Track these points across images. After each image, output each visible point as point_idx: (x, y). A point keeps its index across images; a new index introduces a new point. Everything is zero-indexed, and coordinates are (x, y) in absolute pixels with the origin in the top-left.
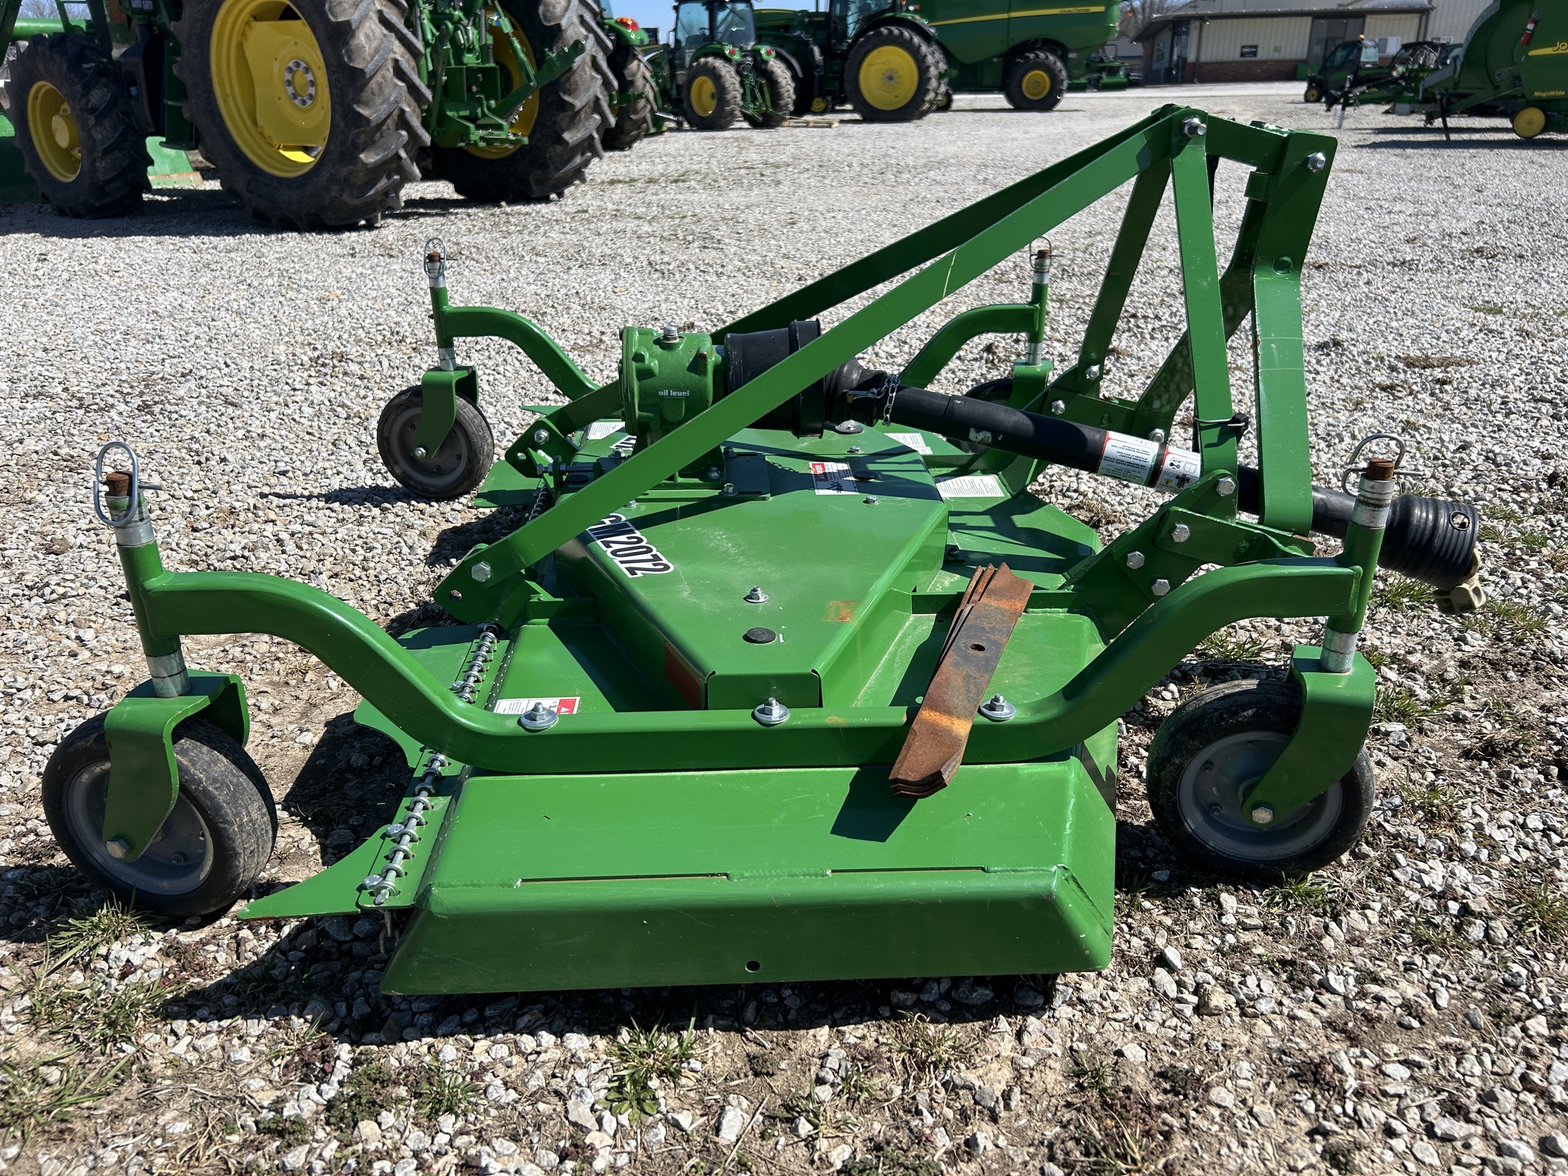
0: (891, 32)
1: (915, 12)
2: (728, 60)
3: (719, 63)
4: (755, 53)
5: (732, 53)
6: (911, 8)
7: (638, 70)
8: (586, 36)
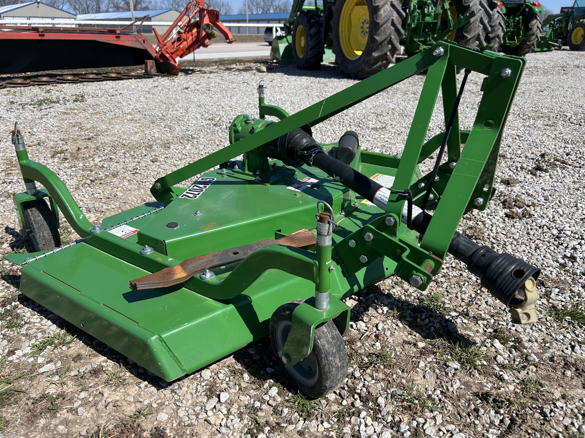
7: (536, 24)
8: (481, 10)
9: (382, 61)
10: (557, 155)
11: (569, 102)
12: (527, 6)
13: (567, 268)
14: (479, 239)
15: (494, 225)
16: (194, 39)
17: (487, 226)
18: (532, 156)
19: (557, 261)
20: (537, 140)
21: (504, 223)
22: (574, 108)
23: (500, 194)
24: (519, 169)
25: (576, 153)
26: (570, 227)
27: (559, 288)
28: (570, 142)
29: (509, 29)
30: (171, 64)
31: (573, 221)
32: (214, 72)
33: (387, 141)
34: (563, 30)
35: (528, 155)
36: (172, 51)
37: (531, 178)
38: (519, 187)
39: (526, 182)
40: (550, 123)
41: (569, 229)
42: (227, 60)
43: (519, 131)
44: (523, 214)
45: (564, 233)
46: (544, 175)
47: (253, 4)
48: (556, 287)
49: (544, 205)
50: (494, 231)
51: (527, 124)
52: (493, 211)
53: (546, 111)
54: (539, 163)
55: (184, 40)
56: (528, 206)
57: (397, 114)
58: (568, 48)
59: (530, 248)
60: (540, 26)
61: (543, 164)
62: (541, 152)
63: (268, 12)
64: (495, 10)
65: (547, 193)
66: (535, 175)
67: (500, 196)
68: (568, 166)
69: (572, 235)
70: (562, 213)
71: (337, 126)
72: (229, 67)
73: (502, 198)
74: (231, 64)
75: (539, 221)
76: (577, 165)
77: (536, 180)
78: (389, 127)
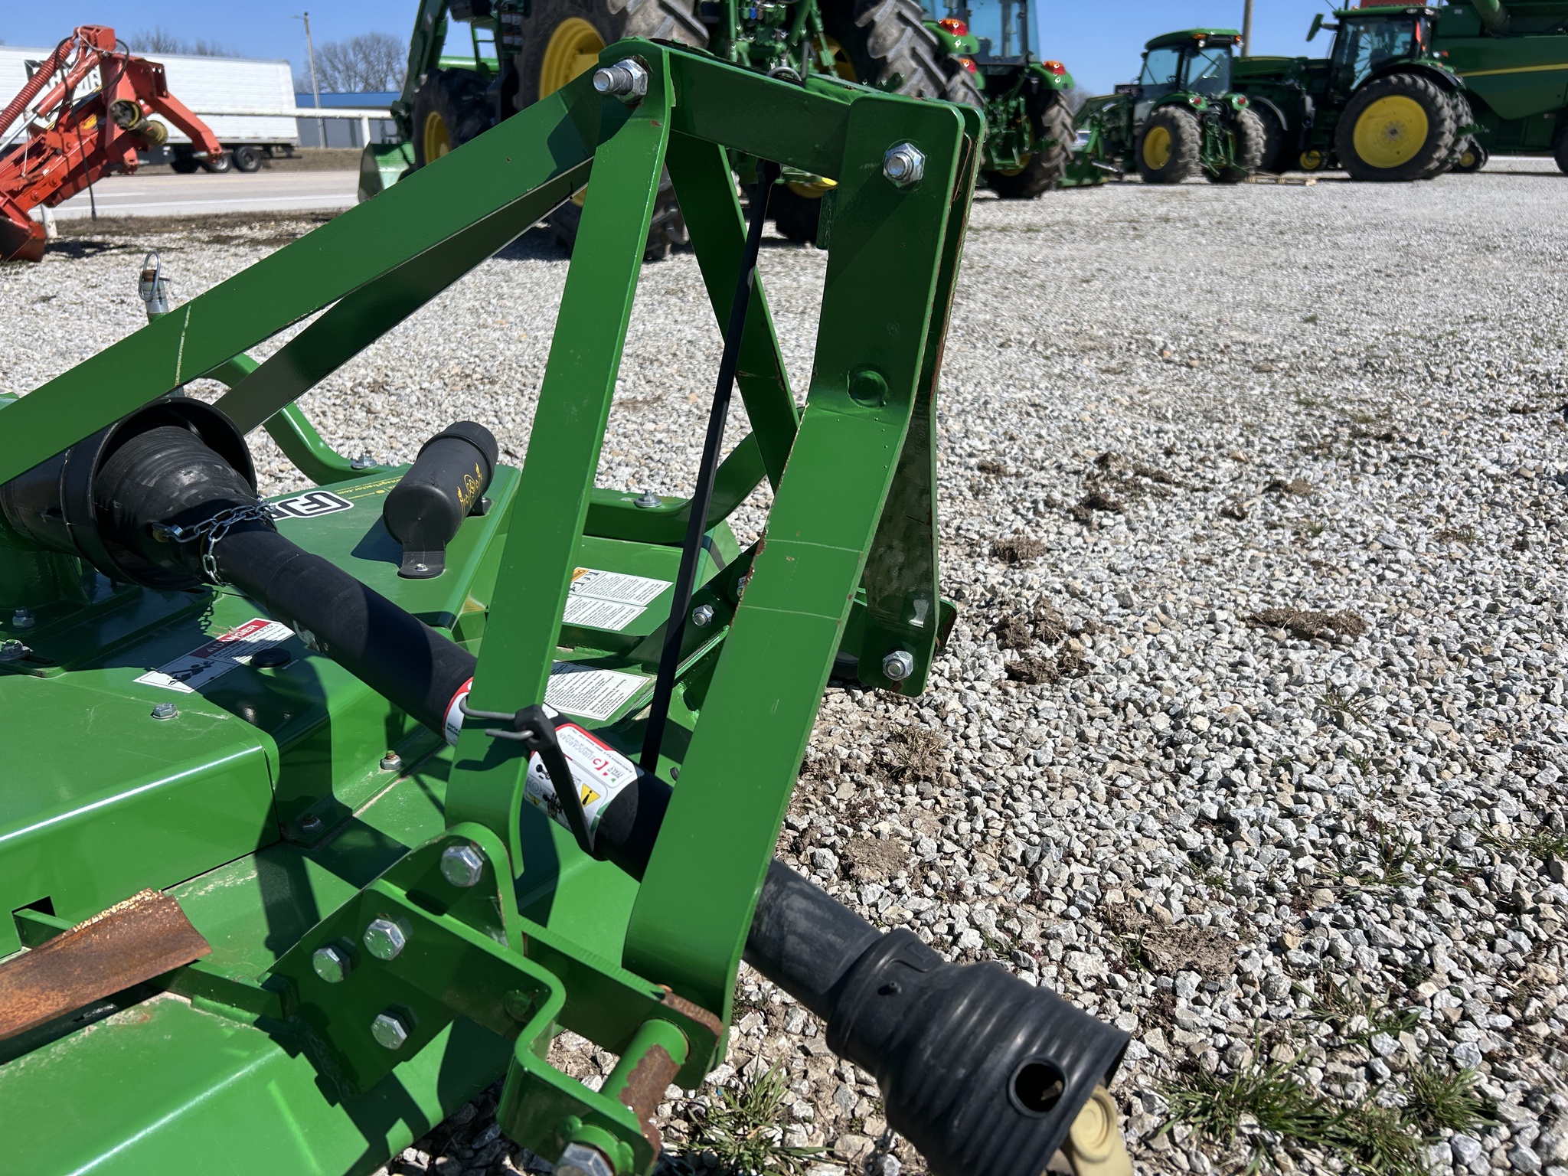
0: (1401, 80)
1: (1442, 59)
2: (1191, 109)
3: (1179, 113)
4: (1226, 103)
5: (1197, 102)
6: (1436, 55)
7: (1058, 116)
8: (915, 71)
9: (666, 209)
10: (1141, 456)
11: (1156, 307)
12: (1034, 72)
13: (1216, 870)
14: (927, 779)
15: (974, 717)
16: (90, 150)
17: (950, 721)
18: (1076, 464)
19: (1181, 845)
20: (1086, 415)
21: (1006, 702)
22: (1168, 322)
23: (989, 596)
24: (1041, 507)
25: (1189, 447)
26: (1203, 699)
27: (1198, 972)
28: (1169, 415)
29: (995, 130)
30: (12, 225)
31: (1210, 676)
32: (170, 250)
33: (660, 442)
34: (1124, 135)
35: (1065, 461)
36: (16, 185)
37: (1078, 535)
38: (1042, 570)
39: (1064, 550)
40: (1114, 364)
41: (1201, 707)
42: (226, 216)
43: (1036, 391)
44: (1060, 664)
45: (1190, 727)
46: (1110, 522)
47: (335, 67)
48: (1189, 968)
49: (1119, 626)
50: (975, 742)
51: (1057, 371)
52: (970, 661)
53: (1101, 333)
54: (1095, 484)
55: (55, 153)
56: (1075, 634)
57: (700, 356)
58: (1138, 177)
59: (1093, 798)
60: (1068, 121)
61: (1107, 485)
62: (1097, 449)
63: (382, 89)
64: (957, 79)
65: (1125, 584)
66: (1086, 523)
67: (988, 605)
68: (1175, 490)
69: (1215, 730)
70: (1173, 650)
71: (512, 401)
72: (227, 232)
73: (995, 612)
74: (233, 227)
75: (1110, 687)
76: (1198, 484)
77: (1091, 540)
78: (672, 398)
